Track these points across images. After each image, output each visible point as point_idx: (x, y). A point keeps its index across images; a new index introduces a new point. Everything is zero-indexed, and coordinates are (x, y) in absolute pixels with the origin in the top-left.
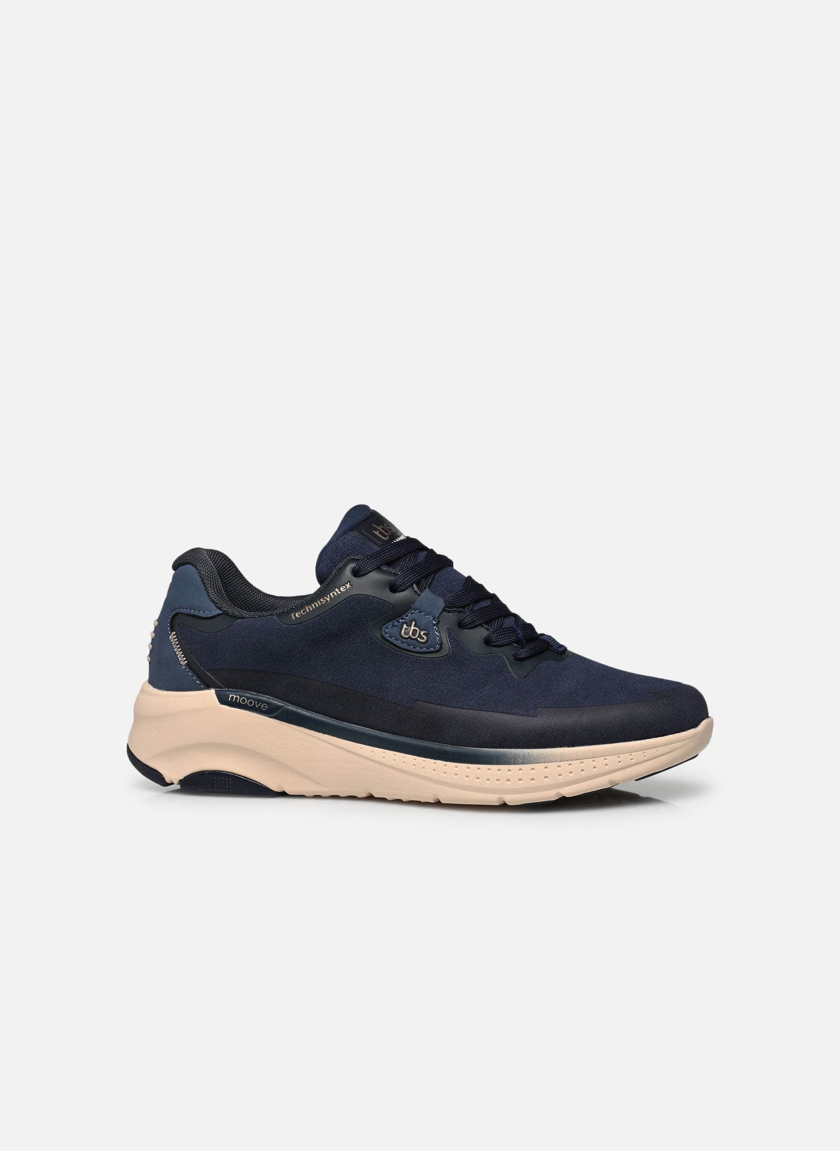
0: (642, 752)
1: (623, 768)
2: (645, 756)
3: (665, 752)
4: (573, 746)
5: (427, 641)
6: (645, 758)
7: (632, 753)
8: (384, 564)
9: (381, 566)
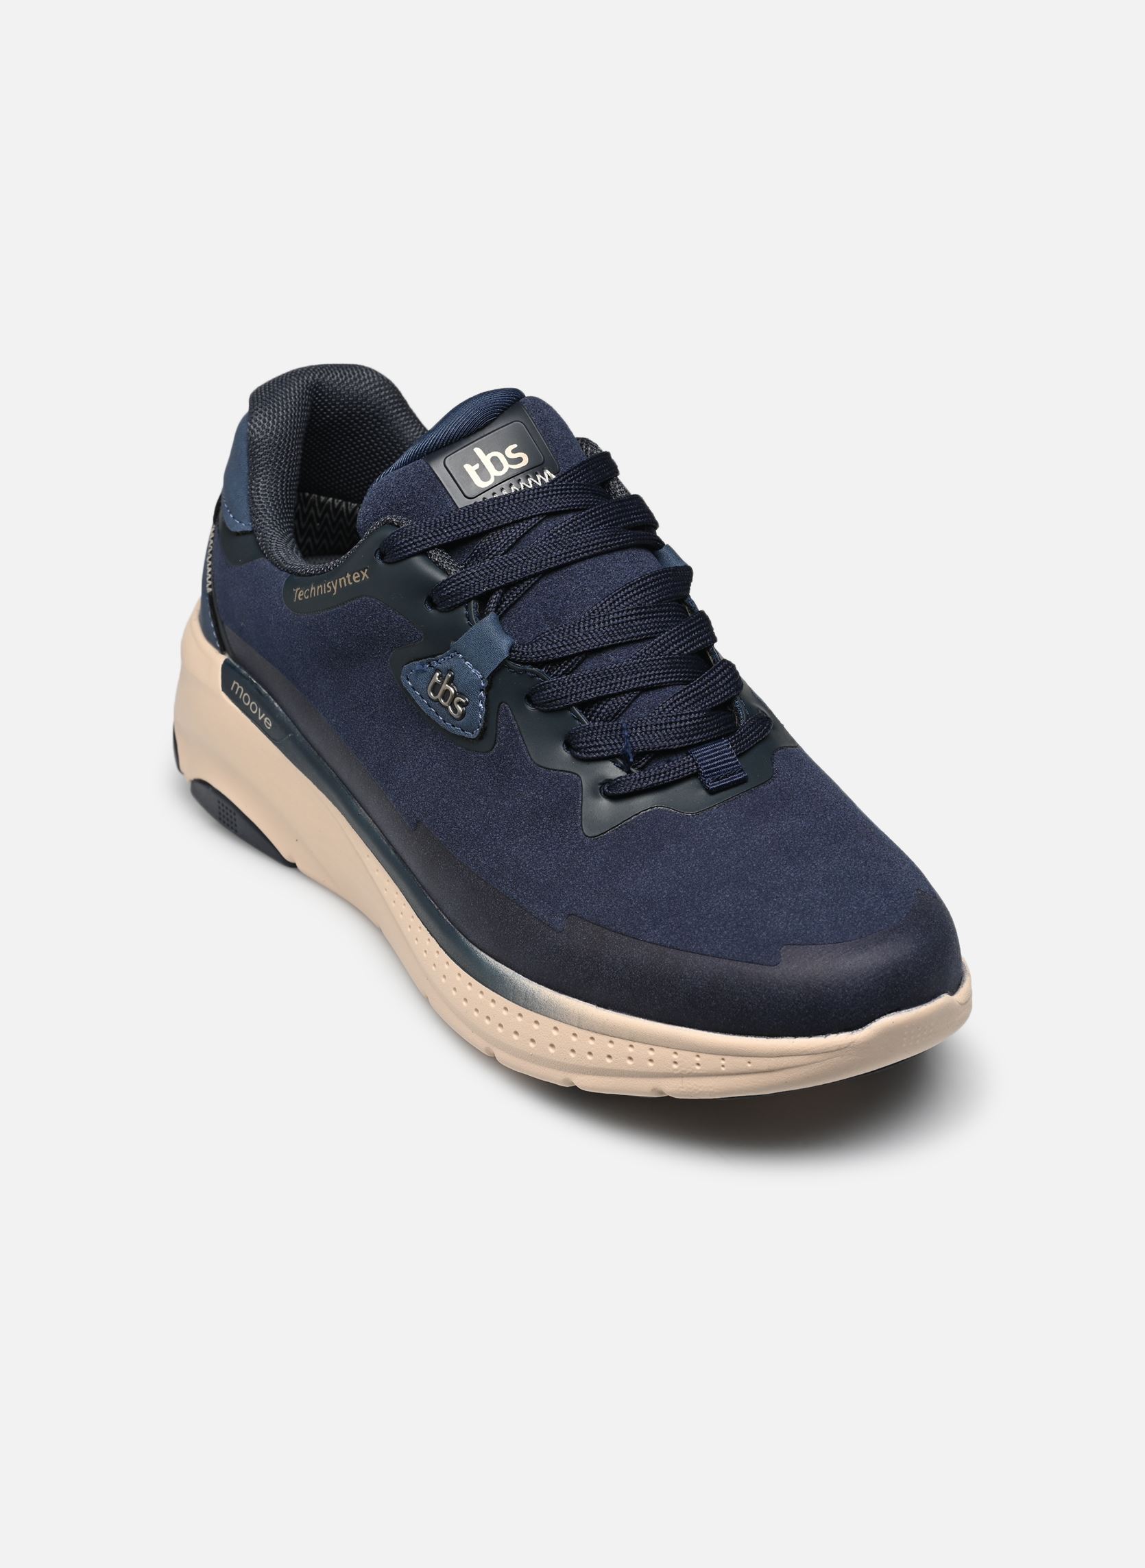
0: (721, 1057)
1: (681, 1075)
2: (723, 1066)
3: (765, 1069)
4: (606, 1007)
5: (463, 715)
6: (723, 1069)
7: (700, 1054)
8: (439, 547)
9: (433, 548)
